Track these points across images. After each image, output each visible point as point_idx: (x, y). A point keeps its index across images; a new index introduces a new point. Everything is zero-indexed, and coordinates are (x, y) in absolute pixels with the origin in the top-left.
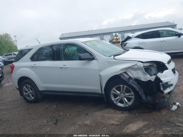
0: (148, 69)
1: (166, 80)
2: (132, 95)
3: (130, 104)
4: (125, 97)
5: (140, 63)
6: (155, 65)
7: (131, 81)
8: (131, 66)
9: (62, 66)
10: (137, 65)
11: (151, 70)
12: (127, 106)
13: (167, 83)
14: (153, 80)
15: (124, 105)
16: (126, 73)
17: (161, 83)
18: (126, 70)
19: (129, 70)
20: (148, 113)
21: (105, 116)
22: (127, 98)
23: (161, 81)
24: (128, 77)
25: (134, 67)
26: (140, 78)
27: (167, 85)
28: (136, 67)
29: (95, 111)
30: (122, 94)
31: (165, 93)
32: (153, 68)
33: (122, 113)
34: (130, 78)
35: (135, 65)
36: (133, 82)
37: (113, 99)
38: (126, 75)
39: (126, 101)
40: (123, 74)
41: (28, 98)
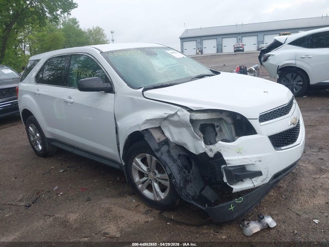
1: (239, 160)
2: (166, 180)
3: (163, 196)
4: (156, 181)
5: (185, 112)
6: (229, 120)
7: (165, 149)
8: (166, 116)
9: (66, 99)
10: (179, 116)
12: (158, 199)
13: (242, 168)
14: (211, 155)
15: (154, 197)
16: (159, 128)
17: (223, 166)
18: (161, 123)
19: (166, 123)
20: (193, 225)
21: (111, 211)
22: (160, 184)
24: (163, 139)
25: (171, 119)
26: (185, 144)
27: (242, 172)
28: (175, 118)
30: (151, 174)
31: (234, 191)
32: (225, 125)
33: (146, 213)
34: (167, 142)
35: (173, 114)
36: (169, 151)
37: (137, 179)
38: (157, 135)
39: (158, 190)
40: (151, 130)
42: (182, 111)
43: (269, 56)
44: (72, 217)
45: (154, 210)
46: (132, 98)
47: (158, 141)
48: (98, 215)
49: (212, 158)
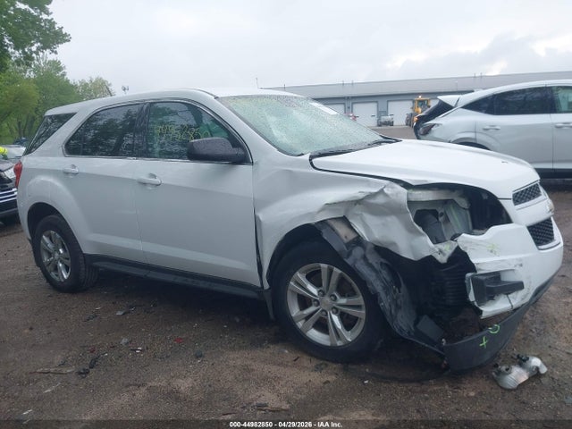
0: (435, 213)
1: (492, 263)
2: (358, 307)
3: (349, 337)
4: (336, 311)
5: (399, 188)
6: (463, 203)
7: (358, 252)
8: (361, 196)
9: (145, 178)
10: (386, 195)
11: (447, 220)
12: (339, 343)
13: (496, 276)
14: (442, 259)
15: (331, 340)
16: (344, 220)
17: (469, 275)
18: (347, 211)
19: (357, 209)
22: (343, 316)
23: (472, 268)
24: (352, 236)
25: (372, 201)
26: (394, 244)
27: (496, 285)
28: (380, 200)
29: (233, 349)
30: (327, 299)
31: (484, 315)
32: (454, 213)
33: (318, 368)
34: (358, 241)
35: (376, 193)
36: (364, 257)
37: (295, 311)
38: (342, 230)
39: (339, 325)
40: (332, 223)
41: (53, 274)
42: (393, 188)
43: (433, 125)
44: (184, 385)
45: (329, 364)
46: (290, 171)
47: (346, 241)
48: (231, 378)
49: (444, 264)
